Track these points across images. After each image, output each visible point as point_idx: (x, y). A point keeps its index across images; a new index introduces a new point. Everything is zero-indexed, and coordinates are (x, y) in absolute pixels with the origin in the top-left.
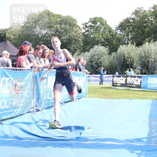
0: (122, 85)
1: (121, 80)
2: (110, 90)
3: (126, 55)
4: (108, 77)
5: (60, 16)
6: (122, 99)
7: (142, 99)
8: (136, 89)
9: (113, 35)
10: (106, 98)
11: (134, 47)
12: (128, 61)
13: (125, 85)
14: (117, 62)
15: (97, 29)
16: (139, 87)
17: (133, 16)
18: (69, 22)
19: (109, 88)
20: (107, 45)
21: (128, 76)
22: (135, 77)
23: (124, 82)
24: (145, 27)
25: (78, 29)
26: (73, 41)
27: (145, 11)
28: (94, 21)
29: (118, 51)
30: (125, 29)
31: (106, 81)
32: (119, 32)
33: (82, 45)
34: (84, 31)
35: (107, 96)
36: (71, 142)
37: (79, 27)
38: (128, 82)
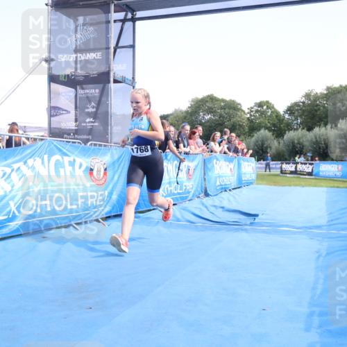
0: (292, 173)
1: (290, 167)
2: (279, 178)
3: (296, 142)
4: (276, 164)
5: (223, 100)
6: (292, 187)
7: (316, 186)
8: (307, 177)
9: (279, 120)
10: (275, 185)
11: (305, 131)
12: (297, 147)
13: (295, 172)
14: (284, 149)
15: (263, 113)
16: (310, 174)
17: (303, 99)
18: (233, 107)
19: (278, 175)
20: (274, 130)
21: (298, 163)
22: (305, 164)
23: (293, 169)
24: (316, 111)
25: (243, 113)
26: (238, 127)
27: (317, 93)
28: (260, 105)
29: (285, 137)
30: (294, 113)
31: (273, 168)
32: (287, 116)
33: (247, 130)
34: (248, 116)
35: (276, 184)
36: (245, 227)
37: (244, 112)
38: (298, 169)
